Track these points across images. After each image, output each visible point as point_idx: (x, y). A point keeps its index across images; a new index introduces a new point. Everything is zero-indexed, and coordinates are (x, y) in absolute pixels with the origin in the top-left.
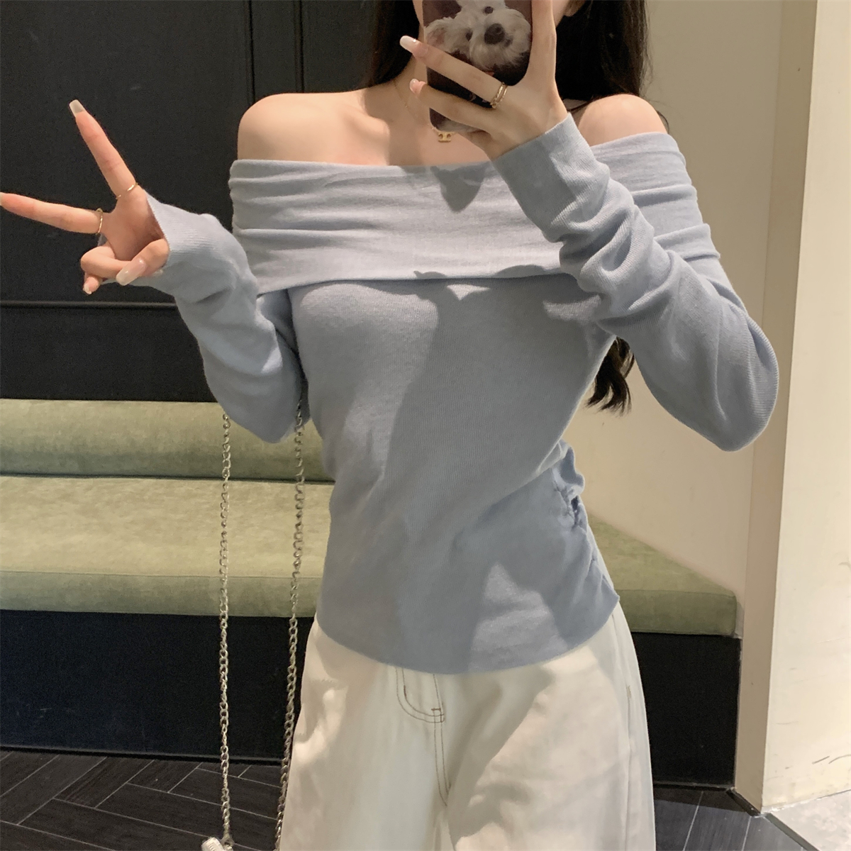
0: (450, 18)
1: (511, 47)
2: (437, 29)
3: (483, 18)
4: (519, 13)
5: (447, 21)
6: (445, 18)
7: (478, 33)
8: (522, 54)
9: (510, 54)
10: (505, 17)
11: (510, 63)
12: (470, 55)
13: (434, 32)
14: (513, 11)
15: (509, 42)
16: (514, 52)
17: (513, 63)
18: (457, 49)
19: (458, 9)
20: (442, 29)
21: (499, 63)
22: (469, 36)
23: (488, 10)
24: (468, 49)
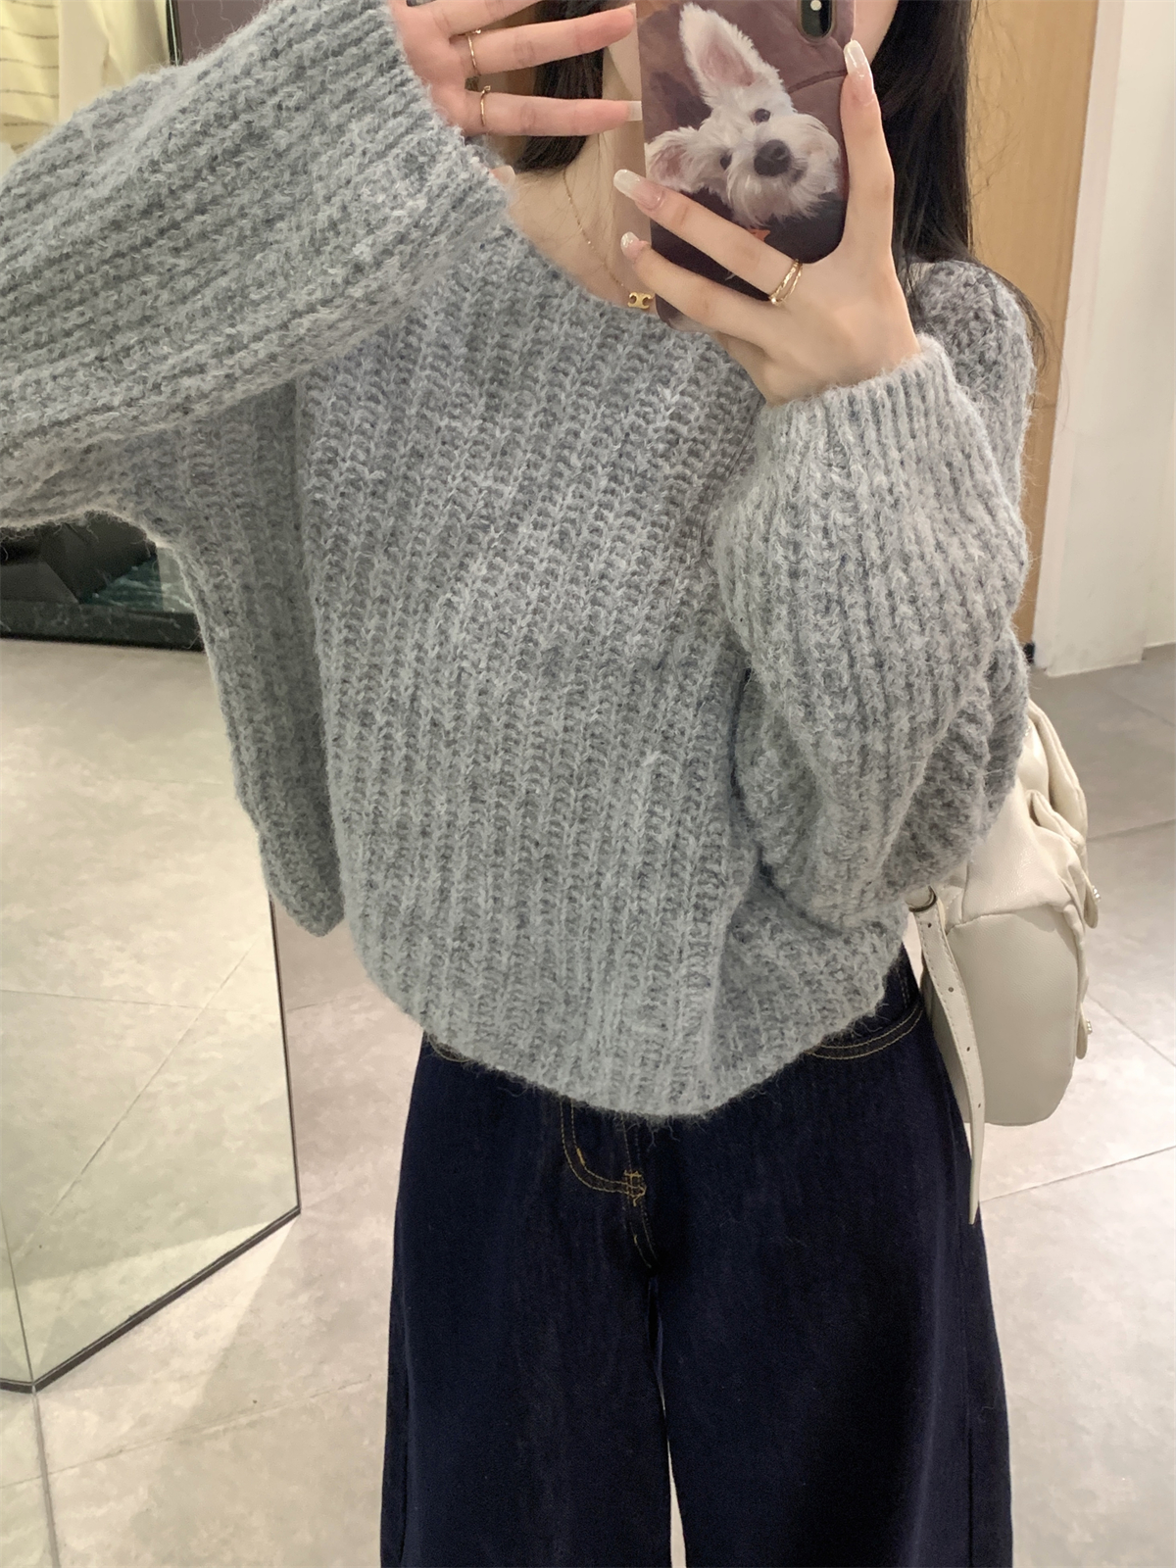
0: (691, 129)
1: (804, 182)
2: (668, 149)
3: (752, 130)
4: (818, 123)
5: (686, 133)
6: (682, 129)
7: (741, 158)
8: (824, 196)
9: (802, 196)
10: (792, 127)
11: (800, 213)
12: (728, 195)
13: (662, 153)
14: (807, 118)
15: (798, 175)
16: (810, 193)
17: (805, 213)
18: (702, 185)
19: (706, 112)
20: (677, 147)
21: (781, 212)
22: (725, 161)
23: (761, 116)
24: (723, 184)
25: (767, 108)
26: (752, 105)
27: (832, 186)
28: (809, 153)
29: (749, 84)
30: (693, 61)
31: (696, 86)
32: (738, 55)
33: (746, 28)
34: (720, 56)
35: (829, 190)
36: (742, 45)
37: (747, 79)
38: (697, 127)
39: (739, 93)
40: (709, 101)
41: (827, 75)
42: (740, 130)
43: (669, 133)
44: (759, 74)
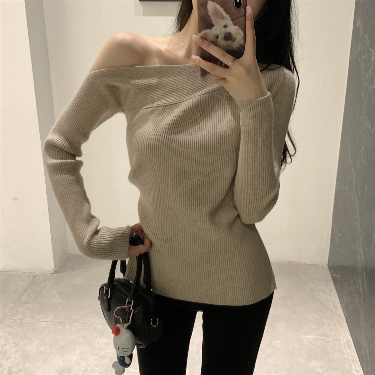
25: (227, 24)
26: (224, 24)
27: (242, 43)
28: (237, 35)
29: (223, 19)
30: (210, 14)
31: (211, 20)
32: (220, 12)
33: (222, 6)
34: (216, 12)
35: (241, 44)
36: (221, 10)
37: (222, 18)
38: (211, 29)
39: (221, 21)
40: (214, 23)
41: (241, 17)
42: (221, 30)
43: (204, 31)
44: (225, 17)
